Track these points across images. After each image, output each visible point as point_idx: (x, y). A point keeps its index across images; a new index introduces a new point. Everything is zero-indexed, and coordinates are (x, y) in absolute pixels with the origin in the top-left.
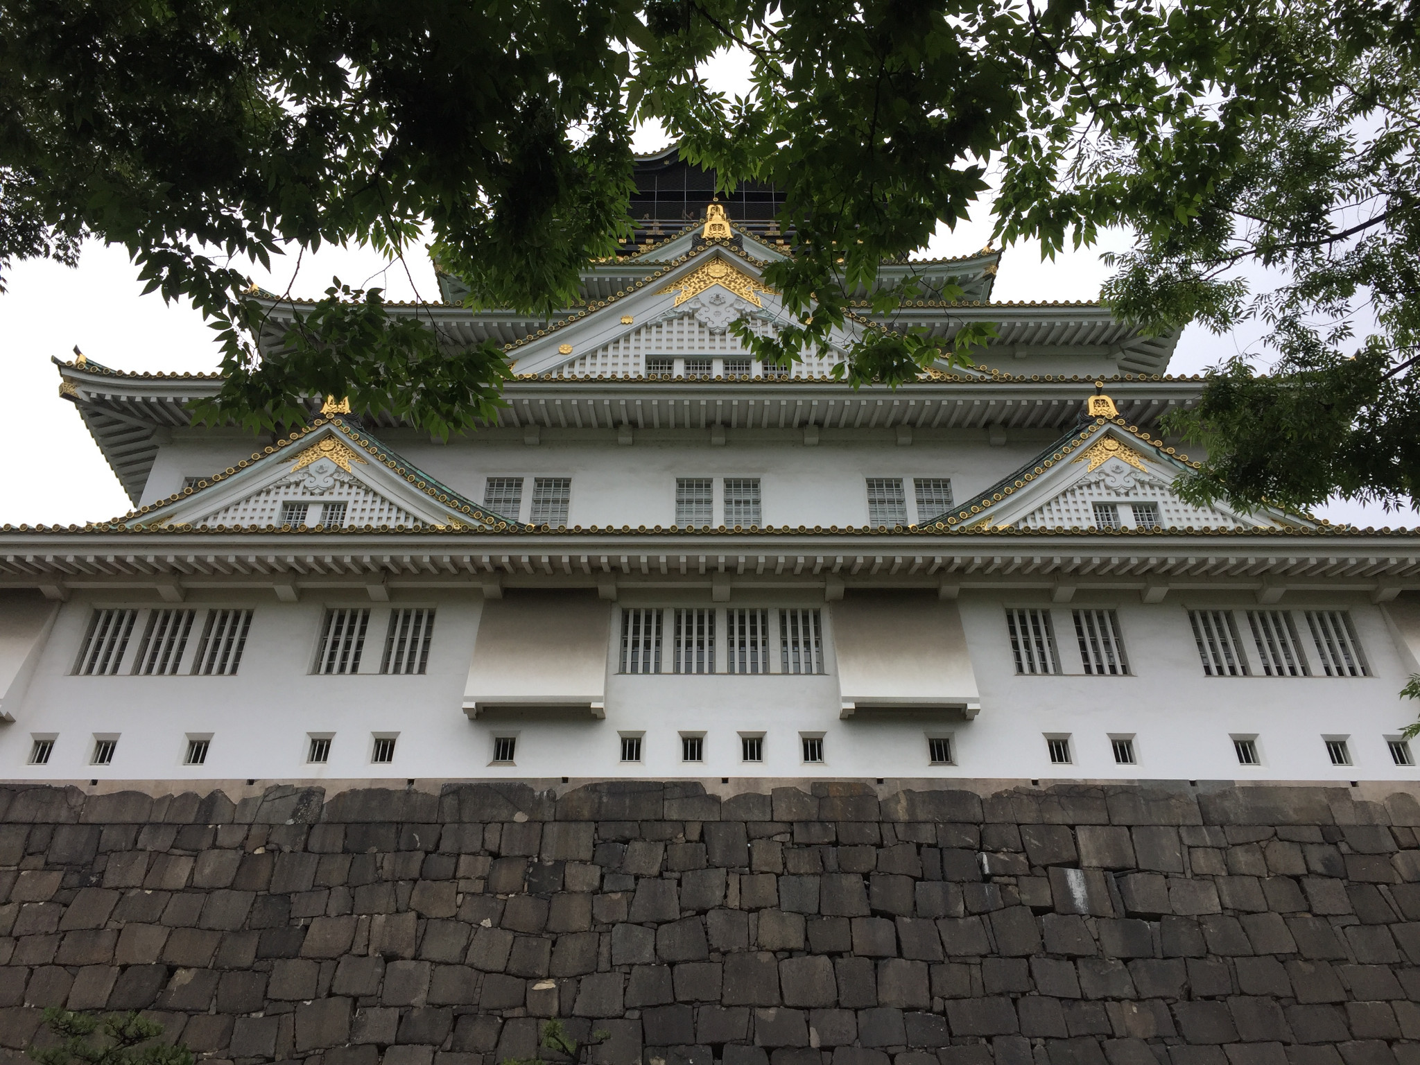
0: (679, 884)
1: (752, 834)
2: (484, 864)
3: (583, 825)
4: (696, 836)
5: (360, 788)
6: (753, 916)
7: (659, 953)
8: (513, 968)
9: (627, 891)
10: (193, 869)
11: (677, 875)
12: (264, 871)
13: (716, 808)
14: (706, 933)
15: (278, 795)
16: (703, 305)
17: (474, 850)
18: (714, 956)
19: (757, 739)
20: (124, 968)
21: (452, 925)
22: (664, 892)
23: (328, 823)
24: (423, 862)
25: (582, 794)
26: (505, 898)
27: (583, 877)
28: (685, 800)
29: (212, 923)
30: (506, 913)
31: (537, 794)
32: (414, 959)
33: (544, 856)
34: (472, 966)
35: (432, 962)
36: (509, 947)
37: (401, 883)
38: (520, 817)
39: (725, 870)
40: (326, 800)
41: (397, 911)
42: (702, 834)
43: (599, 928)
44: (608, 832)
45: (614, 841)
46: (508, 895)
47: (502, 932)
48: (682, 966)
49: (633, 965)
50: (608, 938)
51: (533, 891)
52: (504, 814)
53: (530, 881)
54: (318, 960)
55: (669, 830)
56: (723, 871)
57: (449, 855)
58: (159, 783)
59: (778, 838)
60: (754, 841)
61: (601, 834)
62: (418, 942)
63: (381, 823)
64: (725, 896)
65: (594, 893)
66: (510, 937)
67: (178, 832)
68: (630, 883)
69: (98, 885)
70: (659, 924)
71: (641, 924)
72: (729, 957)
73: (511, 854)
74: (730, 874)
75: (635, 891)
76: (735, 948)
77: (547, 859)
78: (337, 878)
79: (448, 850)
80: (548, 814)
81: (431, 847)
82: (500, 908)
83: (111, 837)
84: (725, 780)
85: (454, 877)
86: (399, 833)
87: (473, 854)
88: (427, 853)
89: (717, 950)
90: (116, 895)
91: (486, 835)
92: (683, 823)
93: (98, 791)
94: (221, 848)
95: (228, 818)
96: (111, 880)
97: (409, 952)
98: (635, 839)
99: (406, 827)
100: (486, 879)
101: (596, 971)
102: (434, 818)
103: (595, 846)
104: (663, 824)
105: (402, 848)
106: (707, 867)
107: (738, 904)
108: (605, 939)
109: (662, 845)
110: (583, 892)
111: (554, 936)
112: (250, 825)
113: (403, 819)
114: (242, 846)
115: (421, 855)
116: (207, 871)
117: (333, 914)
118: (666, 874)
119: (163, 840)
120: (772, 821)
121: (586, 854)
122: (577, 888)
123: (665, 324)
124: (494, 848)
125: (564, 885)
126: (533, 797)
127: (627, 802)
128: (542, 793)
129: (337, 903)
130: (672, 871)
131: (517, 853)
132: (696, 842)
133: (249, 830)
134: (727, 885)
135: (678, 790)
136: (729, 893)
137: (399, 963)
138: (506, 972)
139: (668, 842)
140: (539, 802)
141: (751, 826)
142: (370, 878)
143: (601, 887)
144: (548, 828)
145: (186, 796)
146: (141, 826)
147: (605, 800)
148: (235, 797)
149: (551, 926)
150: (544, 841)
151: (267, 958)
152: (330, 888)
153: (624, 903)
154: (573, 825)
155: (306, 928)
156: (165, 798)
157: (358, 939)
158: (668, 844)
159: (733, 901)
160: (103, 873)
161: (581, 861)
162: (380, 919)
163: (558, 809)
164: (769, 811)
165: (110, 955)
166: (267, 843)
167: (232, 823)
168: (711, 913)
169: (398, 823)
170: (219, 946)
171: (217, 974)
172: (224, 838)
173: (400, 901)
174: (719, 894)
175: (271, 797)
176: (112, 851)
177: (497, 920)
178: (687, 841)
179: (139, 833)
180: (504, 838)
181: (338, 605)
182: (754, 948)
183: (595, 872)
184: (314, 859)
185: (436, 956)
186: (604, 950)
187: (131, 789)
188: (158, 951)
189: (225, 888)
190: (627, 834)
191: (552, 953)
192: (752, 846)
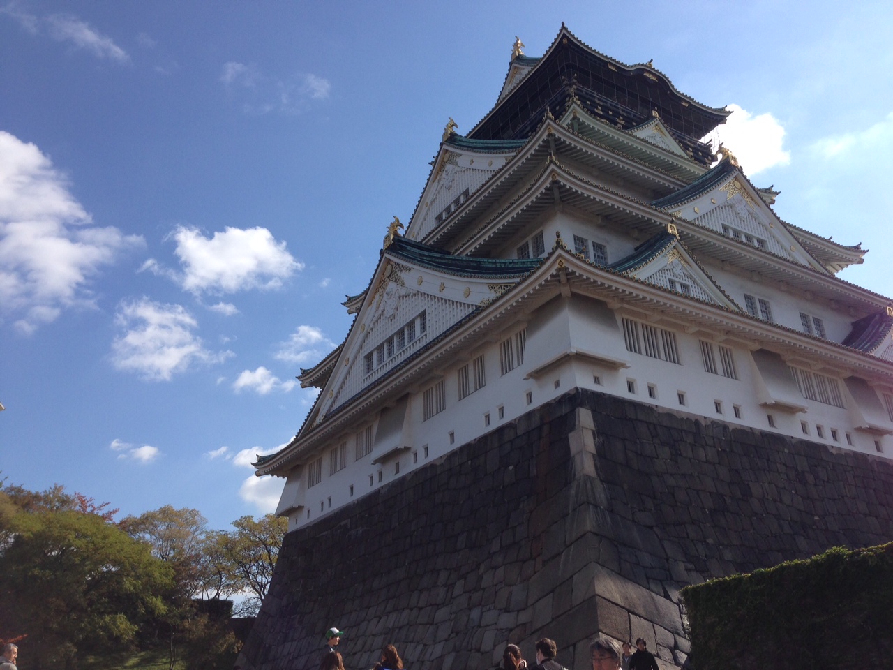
5: (739, 427)
8: (807, 510)
13: (833, 458)
16: (736, 203)
19: (834, 431)
23: (735, 441)
26: (794, 483)
27: (810, 478)
28: (825, 453)
30: (796, 489)
31: (787, 441)
35: (786, 505)
36: (802, 502)
38: (786, 451)
39: (843, 482)
40: (730, 431)
41: (769, 483)
42: (833, 467)
43: (821, 499)
44: (811, 461)
45: (813, 466)
47: (798, 496)
48: (845, 516)
51: (800, 481)
52: (781, 448)
53: (798, 477)
54: (758, 499)
55: (825, 464)
57: (773, 462)
58: (677, 411)
59: (851, 472)
60: (846, 472)
61: (809, 462)
62: (780, 496)
64: (846, 492)
65: (815, 485)
66: (801, 498)
68: (822, 483)
69: (681, 455)
70: (835, 500)
71: (830, 499)
72: (854, 514)
74: (844, 484)
75: (824, 486)
77: (799, 469)
78: (747, 465)
79: (772, 460)
80: (793, 451)
82: (794, 486)
83: (674, 434)
84: (832, 447)
85: (778, 471)
87: (780, 463)
89: (851, 511)
91: (780, 456)
92: (828, 462)
93: (660, 411)
94: (709, 446)
95: (705, 433)
96: (684, 453)
97: (779, 500)
98: (817, 466)
100: (786, 474)
103: (809, 466)
106: (838, 480)
107: (850, 495)
108: (824, 503)
109: (825, 469)
110: (812, 484)
112: (712, 437)
113: (755, 444)
114: (714, 446)
116: (710, 455)
120: (848, 465)
121: (807, 469)
122: (810, 483)
123: (724, 208)
124: (784, 462)
125: (807, 481)
126: (787, 443)
127: (812, 450)
130: (831, 480)
132: (833, 470)
133: (713, 439)
134: (845, 488)
135: (822, 448)
138: (806, 512)
140: (789, 445)
141: (844, 466)
142: (756, 468)
143: (816, 483)
144: (795, 457)
145: (687, 419)
146: (681, 431)
147: (805, 448)
148: (703, 423)
150: (796, 462)
151: (744, 495)
153: (824, 490)
154: (801, 457)
155: (748, 485)
156: (682, 419)
159: (848, 494)
160: (680, 450)
161: (808, 472)
162: (766, 485)
163: (795, 449)
164: (846, 461)
166: (721, 446)
167: (707, 435)
169: (754, 446)
174: (844, 491)
175: (715, 426)
178: (831, 469)
182: (859, 512)
183: (813, 477)
186: (825, 507)
187: (670, 412)
190: (814, 463)
191: (814, 506)
192: (846, 474)
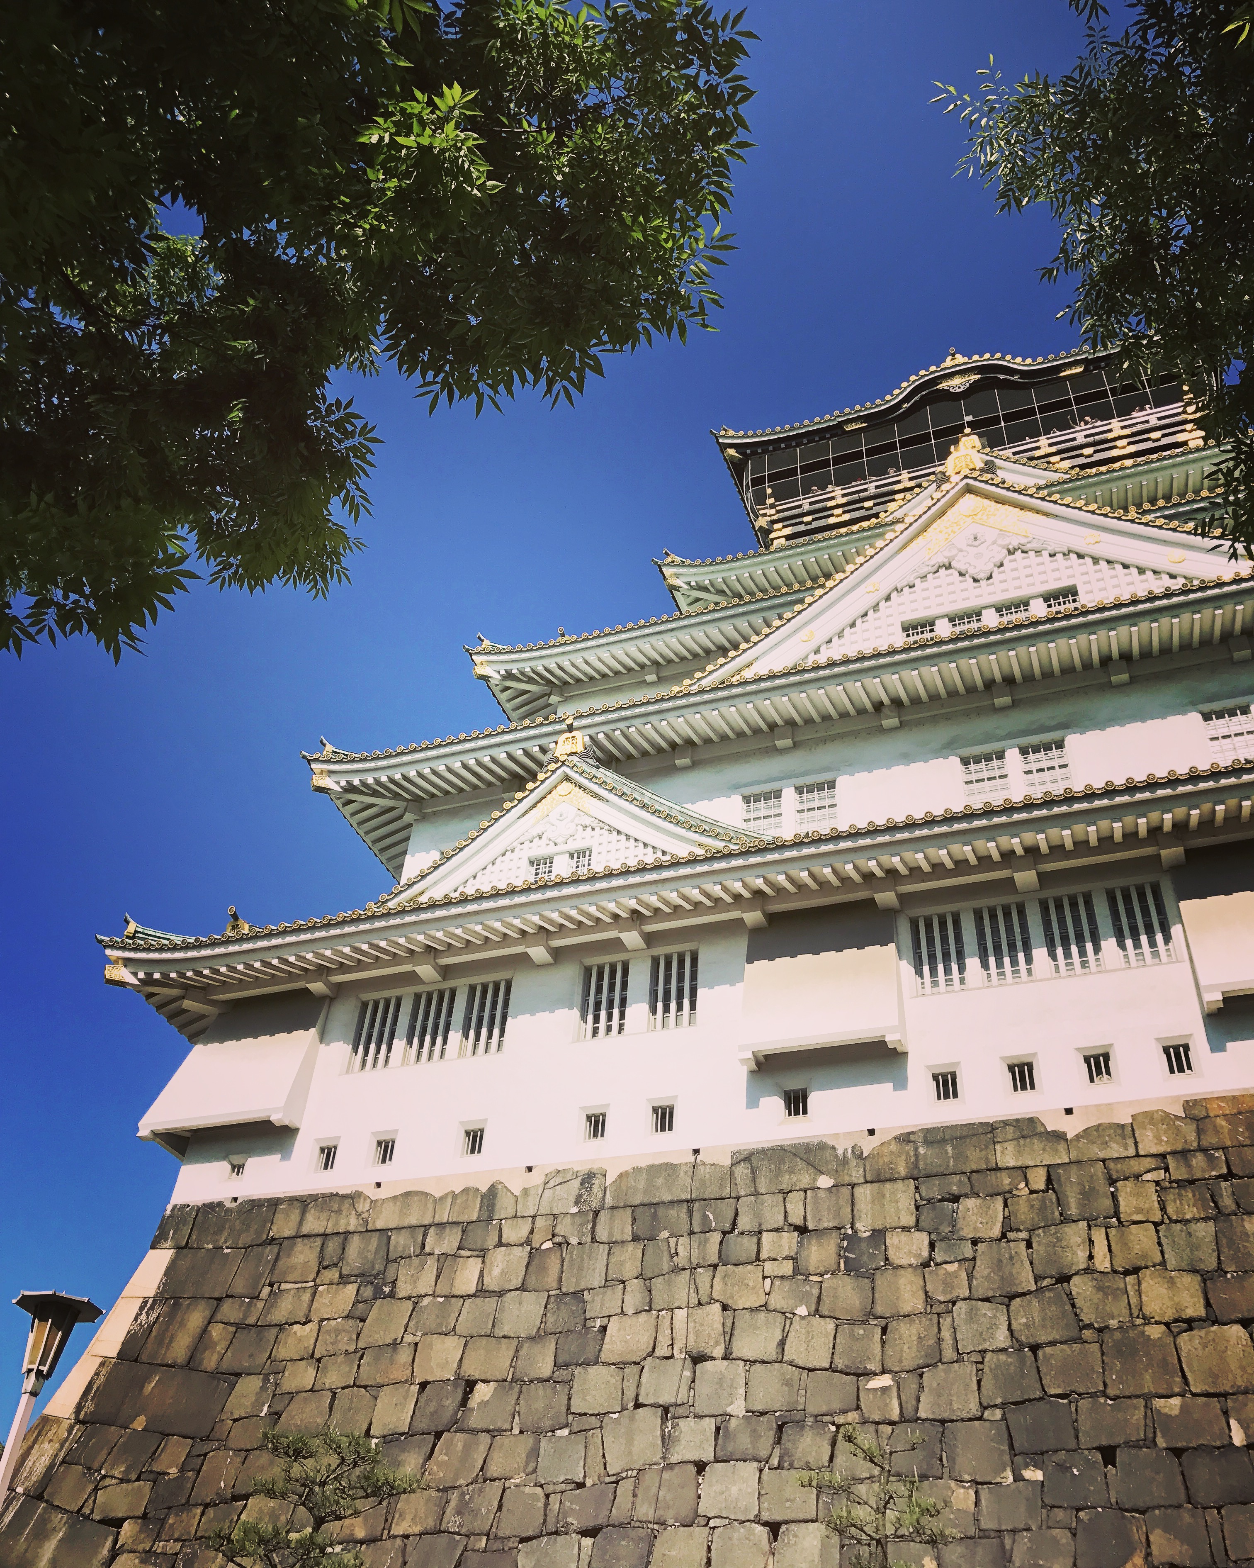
0: (1029, 1245)
1: (1115, 1176)
2: (789, 1241)
3: (900, 1185)
4: (1042, 1186)
5: (643, 1163)
6: (1130, 1279)
7: (1016, 1334)
8: (840, 1363)
9: (965, 1260)
10: (482, 1271)
11: (1024, 1235)
12: (553, 1264)
13: (1062, 1147)
14: (1073, 1306)
15: (559, 1180)
16: (961, 551)
17: (776, 1226)
18: (1087, 1334)
19: (1102, 1055)
20: (423, 1385)
21: (762, 1315)
22: (1011, 1258)
23: (613, 1208)
24: (721, 1242)
25: (893, 1147)
26: (820, 1279)
27: (908, 1248)
28: (1022, 1142)
29: (506, 1329)
30: (823, 1297)
31: (840, 1152)
32: (724, 1358)
33: (859, 1226)
34: (792, 1364)
35: (746, 1361)
36: (832, 1338)
37: (699, 1270)
38: (825, 1182)
39: (1085, 1223)
40: (609, 1181)
41: (700, 1304)
42: (1049, 1181)
43: (937, 1309)
44: (932, 1189)
45: (940, 1201)
46: (822, 1276)
47: (821, 1321)
48: (1048, 1350)
49: (984, 1352)
50: (949, 1319)
51: (852, 1268)
52: (805, 1180)
53: (846, 1257)
54: (621, 1365)
55: (1007, 1181)
56: (1083, 1224)
57: (750, 1233)
58: (439, 1180)
59: (1148, 1177)
60: (1119, 1184)
61: (924, 1193)
62: (727, 1338)
63: (672, 1202)
64: (1091, 1257)
65: (925, 1265)
66: (830, 1325)
67: (463, 1231)
68: (968, 1251)
69: (392, 1295)
70: (1012, 1297)
71: (987, 1300)
72: (1106, 1337)
73: (821, 1227)
74: (1093, 1228)
75: (974, 1259)
76: (1113, 1323)
77: (863, 1229)
78: (630, 1269)
79: (748, 1228)
80: (856, 1174)
81: (727, 1226)
82: (815, 1291)
83: (399, 1241)
84: (1069, 1111)
85: (758, 1259)
86: (690, 1212)
87: (776, 1230)
88: (724, 1233)
89: (1089, 1326)
90: (409, 1305)
91: (788, 1206)
92: (1023, 1171)
93: (383, 1194)
94: (508, 1245)
95: (511, 1212)
96: (403, 1289)
97: (719, 1352)
98: (966, 1196)
99: (697, 1205)
100: (794, 1259)
101: (940, 1361)
102: (726, 1192)
103: (917, 1208)
104: (999, 1174)
105: (695, 1230)
106: (1062, 1223)
107: (1108, 1265)
108: (946, 1322)
109: (1000, 1200)
110: (910, 1265)
111: (883, 1322)
112: (534, 1217)
113: (693, 1196)
114: (528, 1242)
115: (716, 1237)
116: (496, 1271)
117: (630, 1312)
118: (1011, 1235)
119: (449, 1242)
120: (1138, 1155)
121: (909, 1220)
122: (904, 1262)
123: (918, 582)
124: (799, 1222)
125: (887, 1259)
126: (836, 1156)
127: (949, 1149)
128: (846, 1150)
129: (634, 1297)
130: (1018, 1230)
131: (826, 1225)
132: (1043, 1191)
133: (534, 1223)
134: (1091, 1242)
135: (1010, 1129)
136: (1095, 1254)
137: (708, 1364)
138: (832, 1368)
139: (1008, 1195)
140: (844, 1161)
141: (1111, 1165)
142: (666, 1267)
143: (931, 1259)
144: (858, 1191)
145: (466, 1190)
146: (427, 1227)
147: (922, 1151)
148: (516, 1188)
149: (879, 1309)
150: (857, 1207)
151: (567, 1365)
152: (624, 1282)
153: (964, 1275)
154: (888, 1185)
155: (604, 1329)
156: (447, 1194)
157: (660, 1338)
158: (1007, 1197)
159: (1102, 1262)
160: (394, 1282)
161: (904, 1228)
162: (680, 1315)
163: (868, 1168)
164: (1131, 1142)
165: (409, 1372)
166: (554, 1236)
167: (515, 1217)
168: (1075, 1280)
169: (688, 1201)
170: (516, 1356)
171: (516, 1388)
172: (511, 1234)
173: (701, 1292)
174: (1081, 1255)
175: (551, 1184)
176: (402, 1258)
177: (813, 1308)
178: (1032, 1192)
179: (425, 1236)
180: (809, 1209)
181: (594, 961)
182: (1139, 1321)
183: (922, 1239)
184: (603, 1249)
185: (749, 1355)
186: (946, 1334)
187: (412, 1189)
188: (455, 1365)
189: (517, 1289)
190: (955, 1189)
191: (883, 1343)
192: (1117, 1189)
